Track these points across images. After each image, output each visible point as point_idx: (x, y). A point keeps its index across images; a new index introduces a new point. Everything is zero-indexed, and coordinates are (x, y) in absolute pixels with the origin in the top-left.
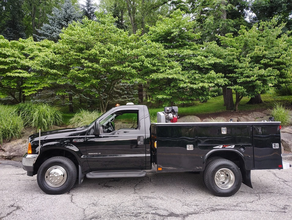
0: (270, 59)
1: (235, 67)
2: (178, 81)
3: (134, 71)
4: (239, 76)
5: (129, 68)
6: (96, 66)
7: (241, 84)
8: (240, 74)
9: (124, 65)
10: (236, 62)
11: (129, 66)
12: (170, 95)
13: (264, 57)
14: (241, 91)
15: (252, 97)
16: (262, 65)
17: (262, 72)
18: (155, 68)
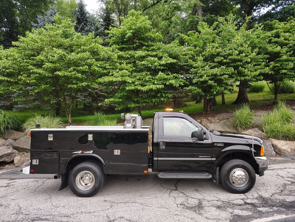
0: (224, 57)
1: (191, 66)
2: (127, 84)
3: (79, 75)
4: (194, 76)
5: (73, 73)
6: (40, 71)
7: (196, 84)
8: (195, 73)
9: (70, 70)
10: (191, 62)
11: (74, 70)
12: (119, 98)
13: (218, 54)
14: (196, 92)
15: (211, 97)
16: (216, 64)
17: (216, 71)
18: (105, 71)
